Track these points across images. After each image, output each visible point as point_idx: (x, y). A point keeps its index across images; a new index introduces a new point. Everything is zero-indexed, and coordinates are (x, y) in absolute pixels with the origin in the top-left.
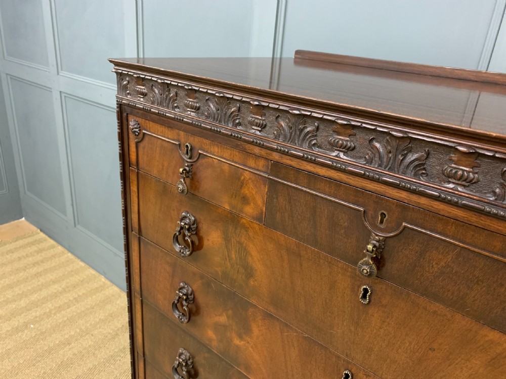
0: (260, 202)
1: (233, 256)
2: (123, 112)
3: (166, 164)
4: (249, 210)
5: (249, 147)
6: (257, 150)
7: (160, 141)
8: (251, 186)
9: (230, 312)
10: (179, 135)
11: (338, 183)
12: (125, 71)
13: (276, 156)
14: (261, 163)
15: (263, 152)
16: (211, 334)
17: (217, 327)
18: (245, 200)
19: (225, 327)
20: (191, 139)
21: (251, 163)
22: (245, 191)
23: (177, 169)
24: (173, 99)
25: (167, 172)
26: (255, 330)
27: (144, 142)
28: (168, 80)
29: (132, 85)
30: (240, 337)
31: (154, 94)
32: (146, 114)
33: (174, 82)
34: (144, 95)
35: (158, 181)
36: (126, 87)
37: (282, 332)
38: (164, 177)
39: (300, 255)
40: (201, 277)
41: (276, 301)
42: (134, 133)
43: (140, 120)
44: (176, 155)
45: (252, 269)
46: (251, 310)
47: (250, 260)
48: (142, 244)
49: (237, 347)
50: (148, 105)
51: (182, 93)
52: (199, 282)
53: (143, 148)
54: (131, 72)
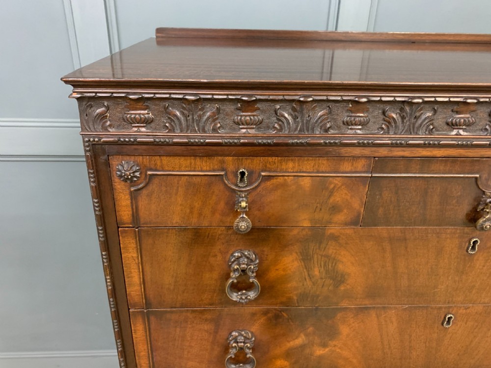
0: (355, 204)
1: (317, 273)
2: (99, 155)
3: (197, 205)
4: (341, 217)
5: (344, 151)
6: (357, 151)
8: (344, 191)
9: (310, 329)
10: (223, 162)
11: (454, 159)
12: (90, 92)
13: (383, 152)
14: (361, 164)
16: (280, 363)
17: (290, 354)
18: (335, 209)
19: (303, 347)
20: (247, 162)
21: (346, 166)
22: (336, 199)
23: (222, 205)
24: (214, 118)
25: (200, 214)
26: (345, 330)
27: (150, 188)
28: (206, 94)
29: (117, 112)
30: (324, 345)
31: (172, 118)
32: (156, 148)
33: (220, 95)
34: (147, 122)
35: (182, 230)
36: (102, 116)
37: (378, 317)
38: (194, 221)
39: (405, 239)
40: (265, 313)
41: (373, 292)
42: (129, 180)
43: (140, 159)
44: (218, 188)
45: (343, 276)
46: (339, 315)
47: (340, 267)
48: (152, 318)
49: (321, 357)
50: (162, 135)
51: (229, 108)
52: (263, 320)
53: (149, 196)
54: (120, 93)
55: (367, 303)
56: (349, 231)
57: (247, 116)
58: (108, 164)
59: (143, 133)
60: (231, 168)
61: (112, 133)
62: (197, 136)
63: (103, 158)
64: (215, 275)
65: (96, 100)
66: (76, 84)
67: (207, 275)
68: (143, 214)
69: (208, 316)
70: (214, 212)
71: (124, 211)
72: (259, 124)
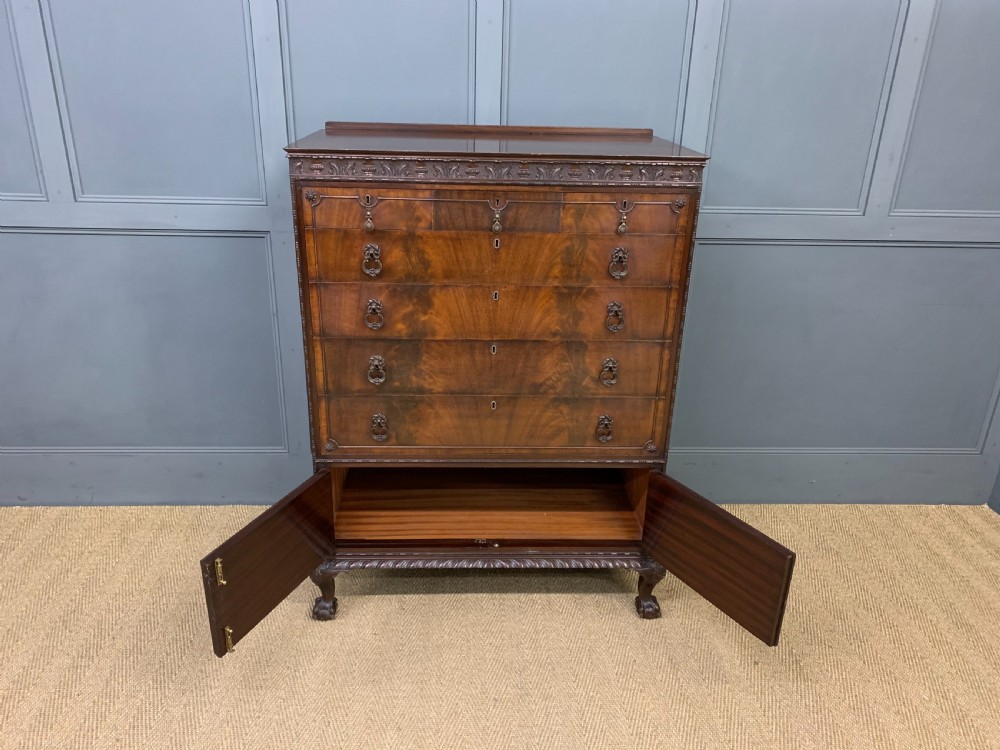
0: (429, 217)
1: (414, 260)
2: (297, 186)
3: (345, 215)
4: (422, 224)
5: (418, 186)
6: (424, 186)
7: (338, 201)
8: (421, 209)
9: (415, 300)
10: (357, 191)
12: (295, 155)
13: (437, 187)
14: (427, 193)
15: (429, 186)
16: (400, 326)
17: (405, 319)
18: (419, 219)
19: (412, 314)
20: (370, 191)
21: (421, 195)
22: (418, 213)
23: (358, 216)
24: (352, 168)
25: (347, 221)
26: (436, 301)
27: (322, 204)
28: (348, 156)
29: (307, 164)
30: (425, 313)
31: (332, 168)
32: (325, 183)
33: (354, 156)
34: (321, 170)
35: (338, 230)
36: (300, 167)
37: (454, 292)
38: (344, 225)
39: (459, 239)
40: (387, 287)
41: (448, 275)
42: (310, 199)
43: (317, 189)
44: (356, 206)
45: (429, 262)
46: (431, 290)
47: (426, 256)
48: (322, 288)
49: (424, 322)
50: (328, 177)
51: (359, 163)
52: (386, 292)
53: (321, 209)
54: (309, 155)
55: (446, 281)
56: (428, 233)
57: (368, 167)
58: (301, 191)
59: (318, 175)
60: (362, 194)
61: (304, 175)
62: (345, 177)
63: (299, 188)
64: (357, 260)
65: (298, 158)
66: (289, 151)
67: (352, 260)
68: (317, 219)
69: (354, 288)
70: (354, 220)
71: (308, 219)
72: (374, 171)
